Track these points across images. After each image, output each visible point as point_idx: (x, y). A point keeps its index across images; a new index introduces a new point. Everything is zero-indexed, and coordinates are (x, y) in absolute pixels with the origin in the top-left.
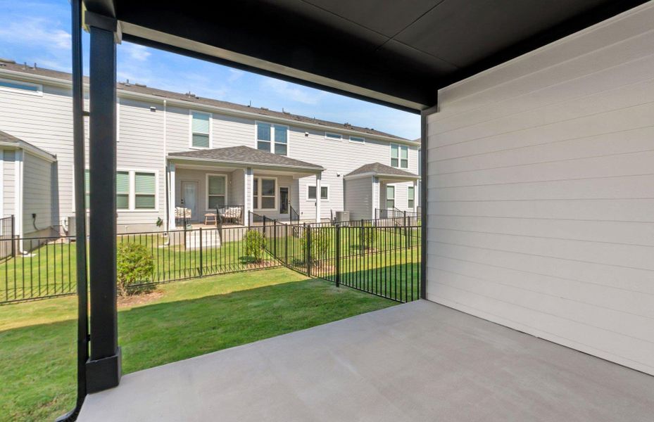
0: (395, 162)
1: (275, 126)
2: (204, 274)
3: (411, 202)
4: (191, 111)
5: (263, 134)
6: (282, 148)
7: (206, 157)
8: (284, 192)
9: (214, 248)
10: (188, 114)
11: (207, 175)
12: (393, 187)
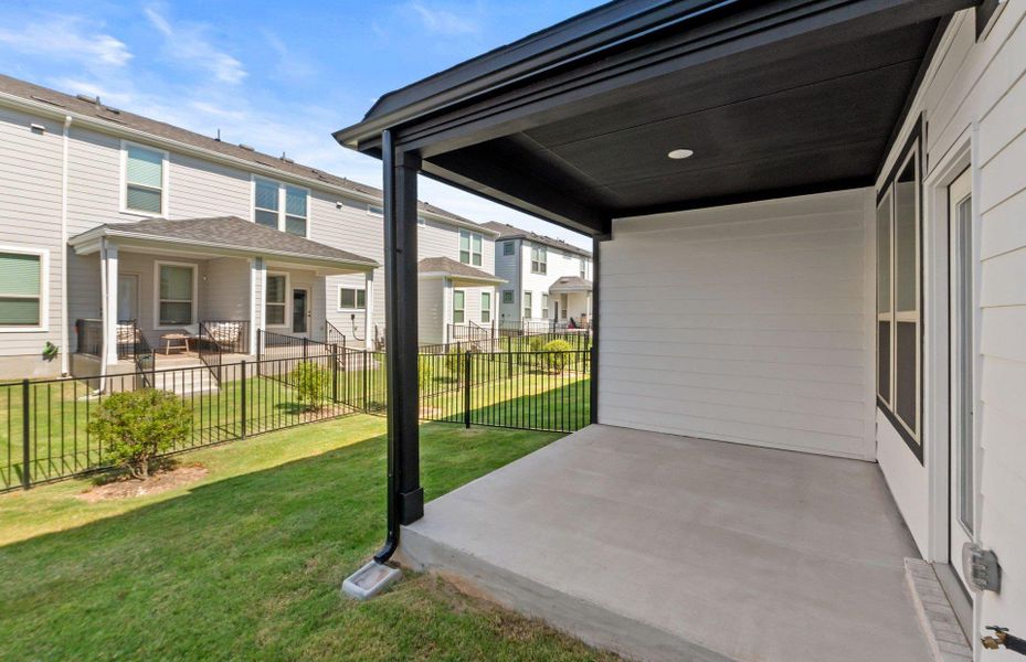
0: (466, 256)
1: (287, 188)
2: (248, 433)
3: (486, 314)
4: (123, 142)
5: (265, 198)
6: (298, 224)
7: (181, 235)
8: (299, 296)
9: (206, 393)
10: (119, 148)
11: (157, 263)
12: (463, 292)
